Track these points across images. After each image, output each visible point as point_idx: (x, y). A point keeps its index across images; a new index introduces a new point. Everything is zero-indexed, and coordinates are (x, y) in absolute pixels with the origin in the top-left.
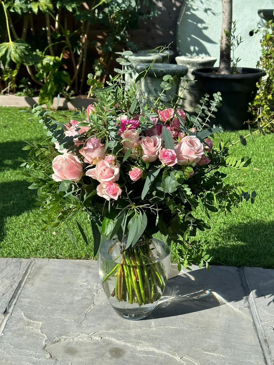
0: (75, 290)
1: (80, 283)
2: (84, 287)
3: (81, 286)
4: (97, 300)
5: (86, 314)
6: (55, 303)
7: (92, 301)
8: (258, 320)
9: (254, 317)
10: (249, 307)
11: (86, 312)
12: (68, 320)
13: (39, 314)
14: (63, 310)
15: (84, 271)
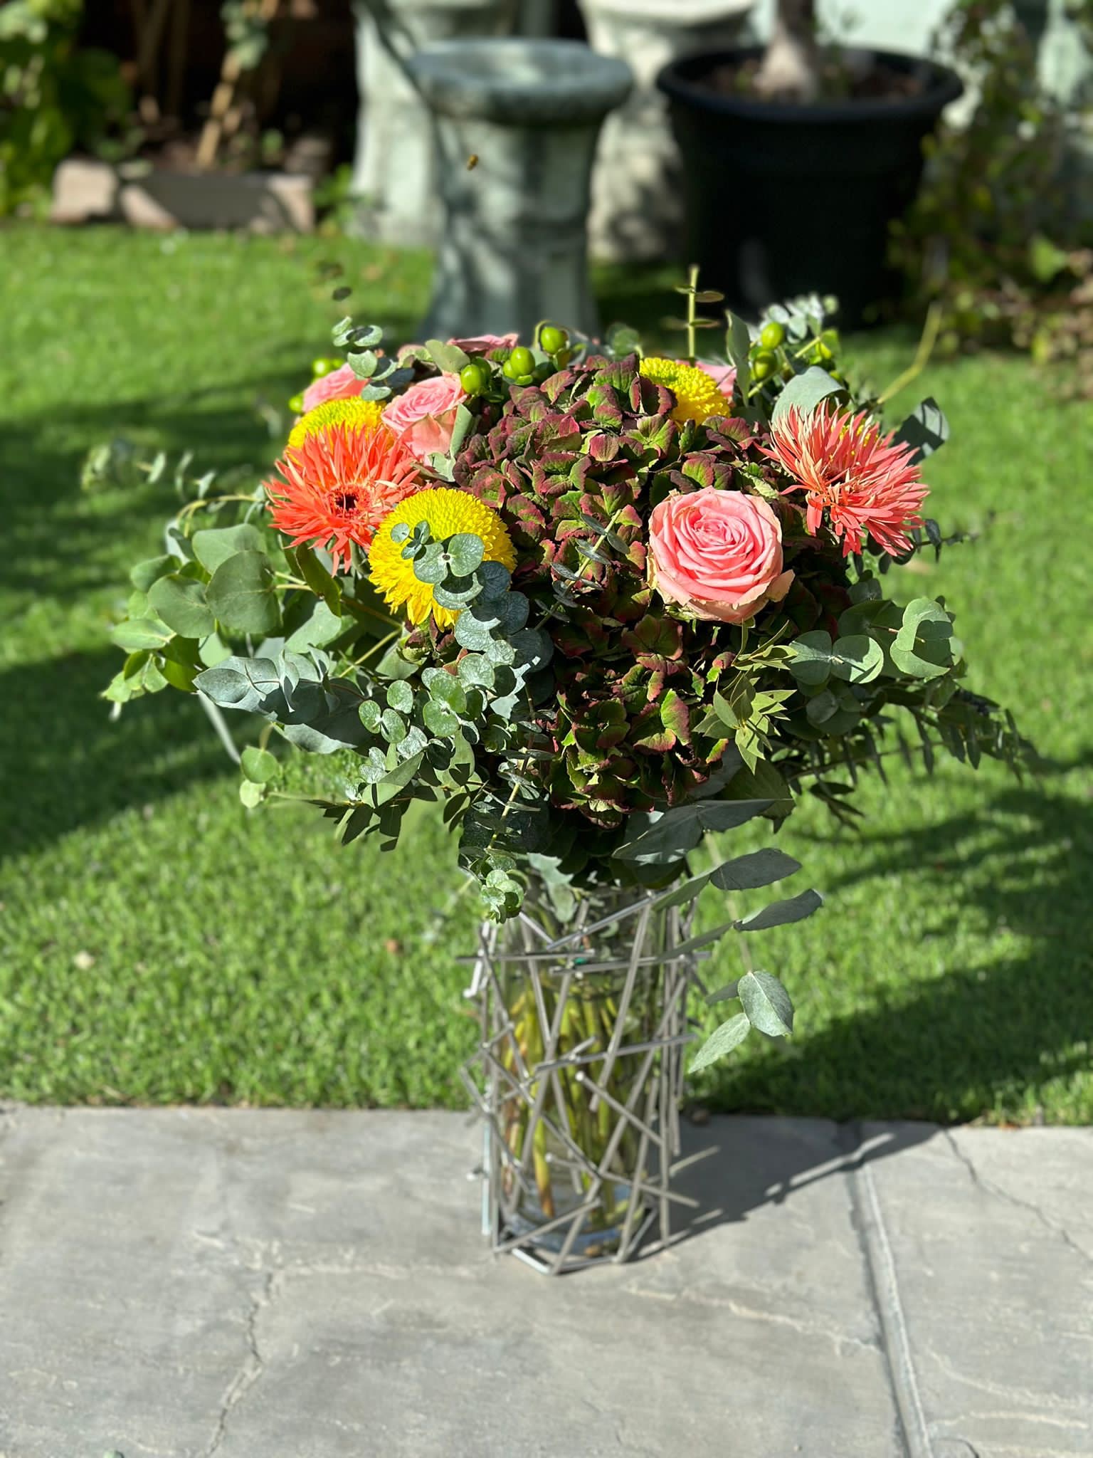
0: (180, 1282)
1: (196, 1241)
2: (216, 1263)
3: (202, 1256)
4: (268, 1330)
5: (225, 1412)
6: (96, 1358)
7: (249, 1339)
8: (916, 1409)
9: (899, 1395)
10: (881, 1341)
11: (223, 1401)
12: (149, 1450)
13: (32, 1419)
14: (130, 1397)
15: (211, 1171)
